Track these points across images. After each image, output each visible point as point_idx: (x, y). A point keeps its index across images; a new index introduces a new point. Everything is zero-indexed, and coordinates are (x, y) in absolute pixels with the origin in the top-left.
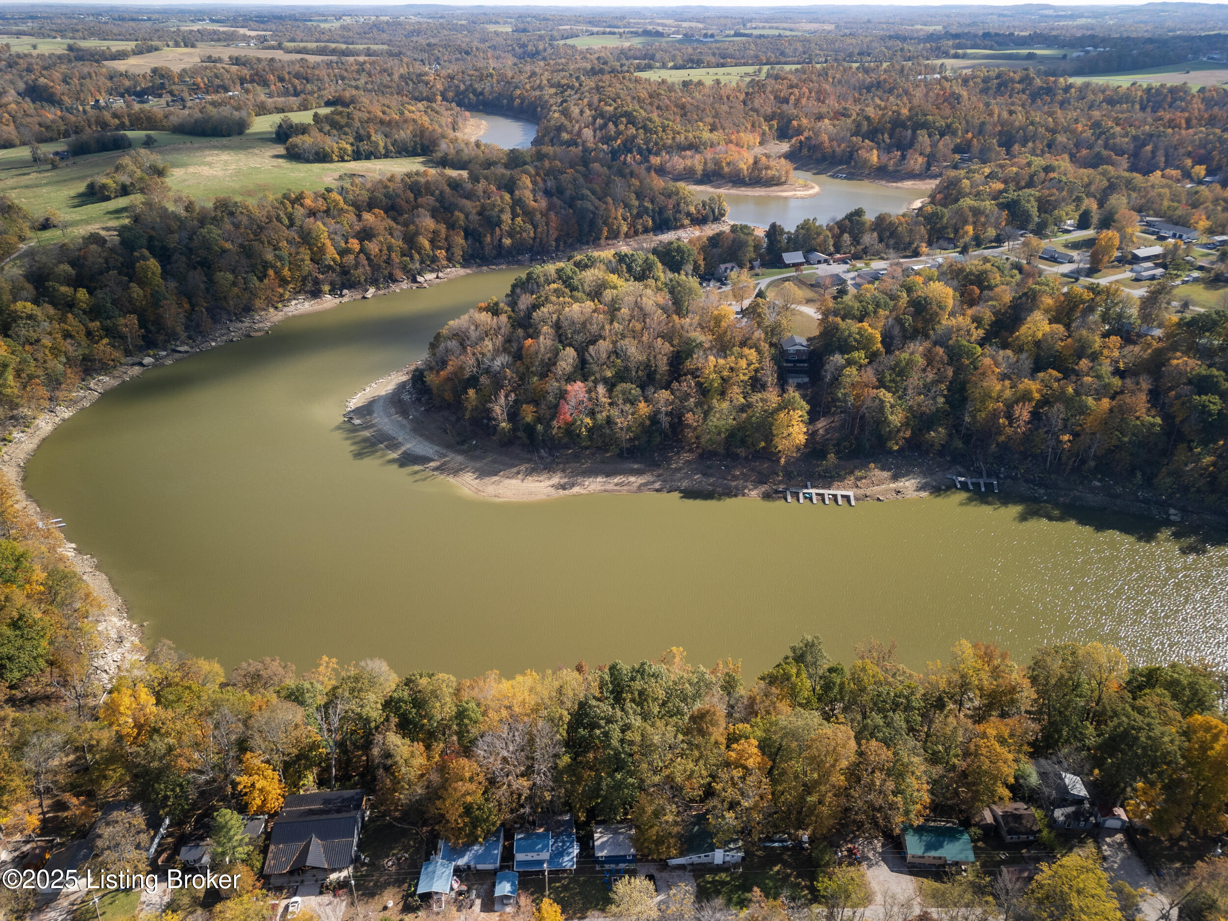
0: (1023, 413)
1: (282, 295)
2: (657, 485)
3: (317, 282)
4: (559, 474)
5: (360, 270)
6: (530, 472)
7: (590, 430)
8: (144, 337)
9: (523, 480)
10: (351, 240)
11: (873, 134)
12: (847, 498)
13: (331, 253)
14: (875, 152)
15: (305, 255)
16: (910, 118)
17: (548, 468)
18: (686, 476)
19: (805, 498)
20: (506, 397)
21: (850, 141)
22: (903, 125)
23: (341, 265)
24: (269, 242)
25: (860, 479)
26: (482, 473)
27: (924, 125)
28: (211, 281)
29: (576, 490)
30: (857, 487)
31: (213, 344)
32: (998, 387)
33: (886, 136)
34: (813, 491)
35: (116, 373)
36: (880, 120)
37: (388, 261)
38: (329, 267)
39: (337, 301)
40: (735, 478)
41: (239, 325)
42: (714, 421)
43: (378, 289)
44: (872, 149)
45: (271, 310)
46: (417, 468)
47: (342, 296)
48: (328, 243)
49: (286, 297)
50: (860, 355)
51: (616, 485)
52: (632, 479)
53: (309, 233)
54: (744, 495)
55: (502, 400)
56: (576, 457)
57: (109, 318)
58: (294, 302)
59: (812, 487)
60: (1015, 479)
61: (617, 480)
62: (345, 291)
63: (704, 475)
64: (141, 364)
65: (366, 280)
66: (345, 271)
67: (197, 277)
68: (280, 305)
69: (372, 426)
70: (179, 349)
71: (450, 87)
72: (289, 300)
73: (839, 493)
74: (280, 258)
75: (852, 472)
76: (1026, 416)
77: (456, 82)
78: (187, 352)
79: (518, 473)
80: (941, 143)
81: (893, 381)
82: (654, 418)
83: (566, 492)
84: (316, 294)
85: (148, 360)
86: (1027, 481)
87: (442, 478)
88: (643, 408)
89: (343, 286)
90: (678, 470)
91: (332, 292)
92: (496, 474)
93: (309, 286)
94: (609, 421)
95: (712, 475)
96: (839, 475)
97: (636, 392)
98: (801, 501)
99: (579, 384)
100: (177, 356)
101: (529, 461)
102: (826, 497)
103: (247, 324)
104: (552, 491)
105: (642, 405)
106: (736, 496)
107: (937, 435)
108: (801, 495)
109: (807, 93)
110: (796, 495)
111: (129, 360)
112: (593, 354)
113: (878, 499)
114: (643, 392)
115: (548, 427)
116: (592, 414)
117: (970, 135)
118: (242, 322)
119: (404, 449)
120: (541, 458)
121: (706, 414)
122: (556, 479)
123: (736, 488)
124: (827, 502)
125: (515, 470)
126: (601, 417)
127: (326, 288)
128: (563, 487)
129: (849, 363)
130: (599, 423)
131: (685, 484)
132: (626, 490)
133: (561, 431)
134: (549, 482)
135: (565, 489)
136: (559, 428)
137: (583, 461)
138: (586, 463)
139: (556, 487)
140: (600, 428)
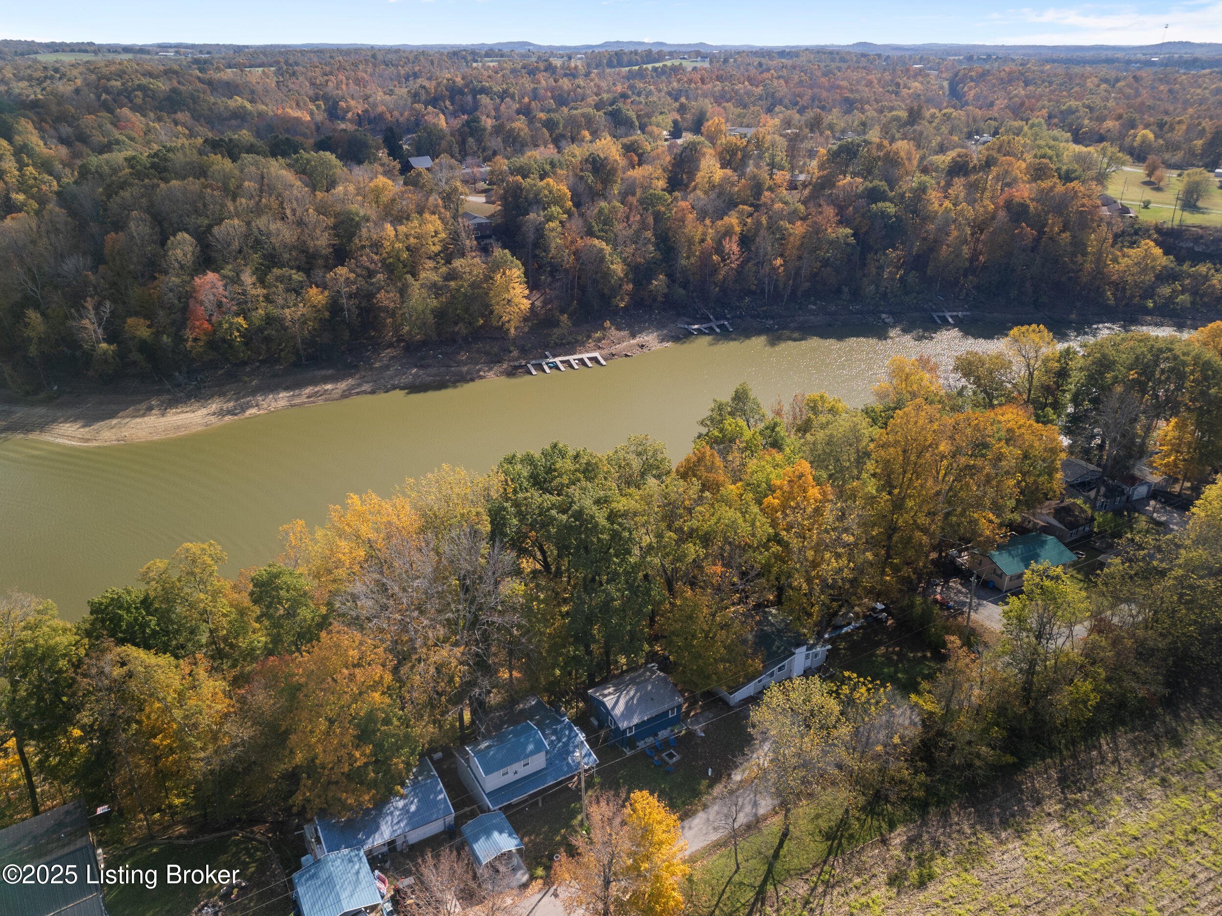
0: (732, 246)
2: (367, 387)
4: (216, 400)
6: (168, 405)
7: (246, 333)
11: (434, 101)
12: (594, 360)
14: (442, 116)
16: (466, 85)
18: (400, 373)
19: (550, 368)
20: (97, 308)
21: (412, 109)
22: (461, 92)
25: (599, 340)
26: (89, 419)
27: (484, 91)
29: (253, 411)
30: (599, 348)
32: (701, 229)
33: (448, 103)
34: (557, 360)
36: (436, 88)
40: (460, 363)
42: (415, 300)
44: (437, 115)
50: (555, 209)
51: (308, 397)
52: (329, 387)
54: (481, 377)
56: (234, 376)
59: (554, 356)
60: (741, 317)
61: (308, 391)
63: (421, 367)
73: (585, 356)
75: (589, 337)
76: (735, 248)
79: (150, 409)
80: (503, 106)
81: (602, 230)
82: (334, 307)
83: (241, 417)
86: (752, 317)
88: (316, 296)
90: (385, 368)
92: (112, 415)
94: (271, 320)
95: (431, 366)
96: (577, 341)
97: (298, 277)
98: (548, 371)
99: (211, 276)
101: (159, 393)
102: (573, 362)
104: (214, 419)
105: (314, 291)
106: (472, 380)
107: (659, 282)
108: (546, 367)
109: (344, 81)
110: (539, 367)
112: (220, 238)
113: (626, 355)
114: (308, 276)
115: (179, 339)
116: (243, 314)
117: (526, 100)
120: (179, 386)
121: (402, 292)
122: (214, 406)
123: (468, 372)
124: (576, 367)
125: (144, 406)
126: (258, 316)
128: (231, 413)
129: (550, 219)
130: (257, 323)
131: (404, 380)
132: (326, 400)
133: (201, 343)
134: (204, 411)
135: (236, 415)
136: (195, 340)
137: (247, 379)
138: (251, 381)
139: (221, 413)
140: (260, 330)
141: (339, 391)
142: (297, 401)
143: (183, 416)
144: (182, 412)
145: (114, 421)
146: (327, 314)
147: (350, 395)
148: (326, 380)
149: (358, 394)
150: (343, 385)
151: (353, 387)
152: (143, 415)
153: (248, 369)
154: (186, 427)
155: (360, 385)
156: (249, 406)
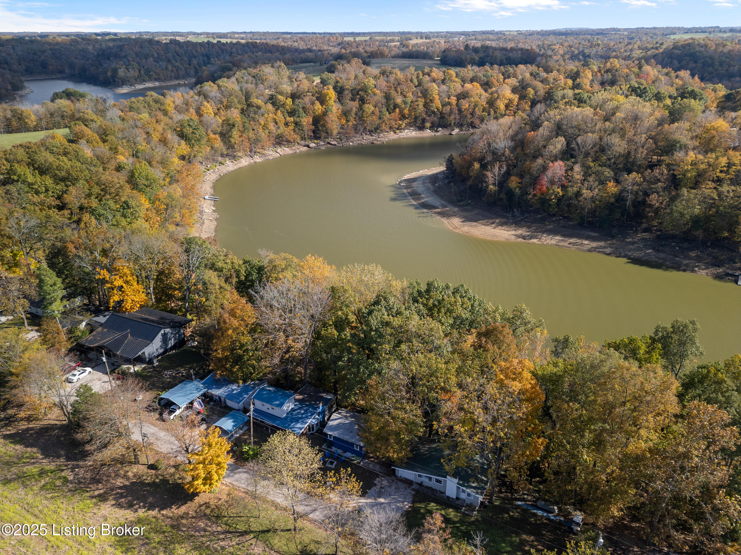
1: (400, 125)
2: (608, 250)
3: (424, 121)
4: (524, 229)
5: (453, 117)
6: (502, 224)
7: (560, 200)
8: (314, 132)
9: (494, 228)
10: (452, 97)
13: (437, 103)
15: (421, 102)
17: (517, 224)
18: (639, 249)
23: (441, 113)
24: (401, 93)
26: (468, 219)
28: (361, 108)
29: (535, 241)
31: (351, 144)
35: (293, 148)
37: (472, 114)
38: (434, 112)
39: (433, 134)
40: (686, 257)
41: (370, 137)
42: (679, 206)
43: (461, 130)
45: (392, 133)
46: (425, 210)
47: (437, 131)
48: (437, 97)
49: (403, 126)
52: (586, 242)
53: (427, 90)
55: (496, 170)
56: (542, 220)
57: (298, 117)
58: (406, 131)
61: (572, 240)
62: (440, 129)
63: (657, 250)
64: (308, 146)
65: (454, 124)
66: (442, 116)
67: (354, 105)
68: (398, 131)
69: (412, 187)
70: (331, 142)
71: (568, 52)
72: (404, 129)
74: (405, 103)
77: (573, 49)
78: (335, 145)
79: (493, 223)
82: (619, 198)
83: (527, 241)
84: (421, 128)
85: (312, 145)
87: (438, 218)
88: (612, 187)
89: (439, 126)
90: (633, 243)
91: (431, 128)
92: (476, 221)
93: (419, 122)
94: (578, 194)
95: (663, 252)
97: (609, 174)
99: (560, 163)
100: (329, 146)
101: (504, 217)
103: (374, 137)
104: (513, 238)
105: (611, 185)
106: (684, 271)
111: (303, 142)
112: (579, 142)
114: (615, 174)
116: (564, 187)
118: (372, 136)
119: (423, 201)
120: (514, 216)
121: (673, 199)
122: (521, 231)
123: (686, 265)
125: (492, 221)
126: (572, 191)
127: (428, 125)
128: (524, 238)
130: (570, 194)
131: (637, 254)
132: (579, 249)
133: (536, 198)
134: (513, 232)
135: (525, 239)
136: (535, 195)
137: (547, 223)
138: (549, 225)
139: (518, 236)
140: (570, 198)
141: (589, 247)
142: (562, 244)
143: (502, 231)
144: (504, 230)
145: (474, 224)
146: (612, 200)
147: (595, 251)
148: (587, 238)
149: (599, 252)
150: (594, 244)
151: (601, 247)
152: (487, 225)
153: (554, 219)
154: (497, 236)
155: (605, 247)
156: (536, 237)
